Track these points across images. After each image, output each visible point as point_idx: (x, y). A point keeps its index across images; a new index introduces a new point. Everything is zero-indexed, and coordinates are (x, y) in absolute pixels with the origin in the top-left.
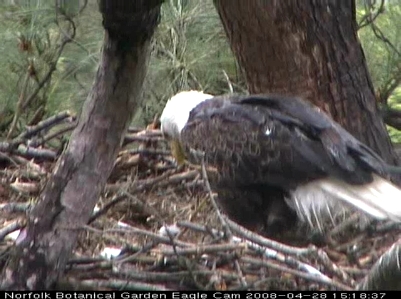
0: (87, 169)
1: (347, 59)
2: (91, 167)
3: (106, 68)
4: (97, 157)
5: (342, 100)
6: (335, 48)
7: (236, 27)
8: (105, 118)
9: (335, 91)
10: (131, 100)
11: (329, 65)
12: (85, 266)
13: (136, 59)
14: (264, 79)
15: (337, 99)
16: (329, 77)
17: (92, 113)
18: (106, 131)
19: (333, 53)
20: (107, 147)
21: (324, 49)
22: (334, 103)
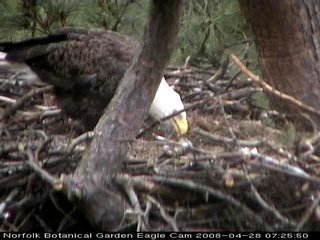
0: (137, 96)
2: (140, 96)
3: (151, 24)
4: (144, 88)
6: (317, 9)
8: (151, 59)
9: (316, 41)
10: (169, 46)
11: (313, 23)
12: (135, 166)
13: (172, 17)
14: (265, 32)
16: (312, 32)
17: (141, 56)
18: (150, 70)
19: (315, 13)
21: (308, 10)
22: (315, 49)
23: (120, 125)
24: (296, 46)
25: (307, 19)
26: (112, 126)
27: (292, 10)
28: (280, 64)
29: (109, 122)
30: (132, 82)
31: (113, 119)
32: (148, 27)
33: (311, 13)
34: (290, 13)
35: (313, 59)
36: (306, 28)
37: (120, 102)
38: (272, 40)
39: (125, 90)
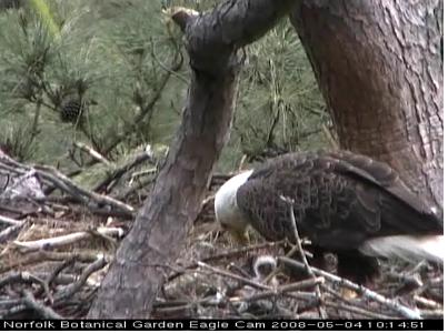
0: (174, 210)
1: (435, 100)
2: (178, 208)
3: (193, 107)
4: (183, 197)
5: (430, 143)
6: (424, 89)
7: (324, 68)
9: (423, 132)
10: (218, 141)
11: (418, 107)
13: (223, 101)
14: (352, 120)
15: (425, 140)
16: (418, 116)
17: (177, 157)
18: (191, 174)
19: (422, 93)
20: (194, 188)
21: (412, 91)
22: (422, 144)
23: (151, 249)
24: (396, 139)
25: (411, 103)
26: (140, 251)
27: (391, 91)
29: (133, 246)
30: (167, 189)
31: (140, 241)
32: (190, 113)
33: (417, 94)
34: (388, 94)
35: (420, 159)
36: (410, 114)
38: (362, 131)
39: (157, 200)
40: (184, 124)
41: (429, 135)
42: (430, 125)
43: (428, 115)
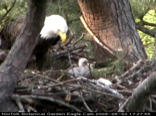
1: (124, 9)
3: (30, 12)
4: (27, 46)
5: (122, 25)
6: (120, 4)
8: (30, 31)
9: (120, 22)
10: (40, 25)
11: (118, 11)
13: (42, 9)
15: (120, 24)
16: (117, 15)
17: (25, 29)
19: (119, 6)
21: (115, 5)
22: (119, 26)
23: (14, 66)
25: (115, 10)
26: (9, 67)
27: (107, 5)
28: (100, 34)
29: (7, 65)
30: (20, 44)
31: (10, 63)
32: (29, 14)
33: (117, 6)
34: (106, 6)
35: (118, 32)
36: (114, 14)
37: (13, 54)
39: (16, 47)
40: (27, 18)
41: (122, 23)
42: (122, 19)
43: (122, 15)
